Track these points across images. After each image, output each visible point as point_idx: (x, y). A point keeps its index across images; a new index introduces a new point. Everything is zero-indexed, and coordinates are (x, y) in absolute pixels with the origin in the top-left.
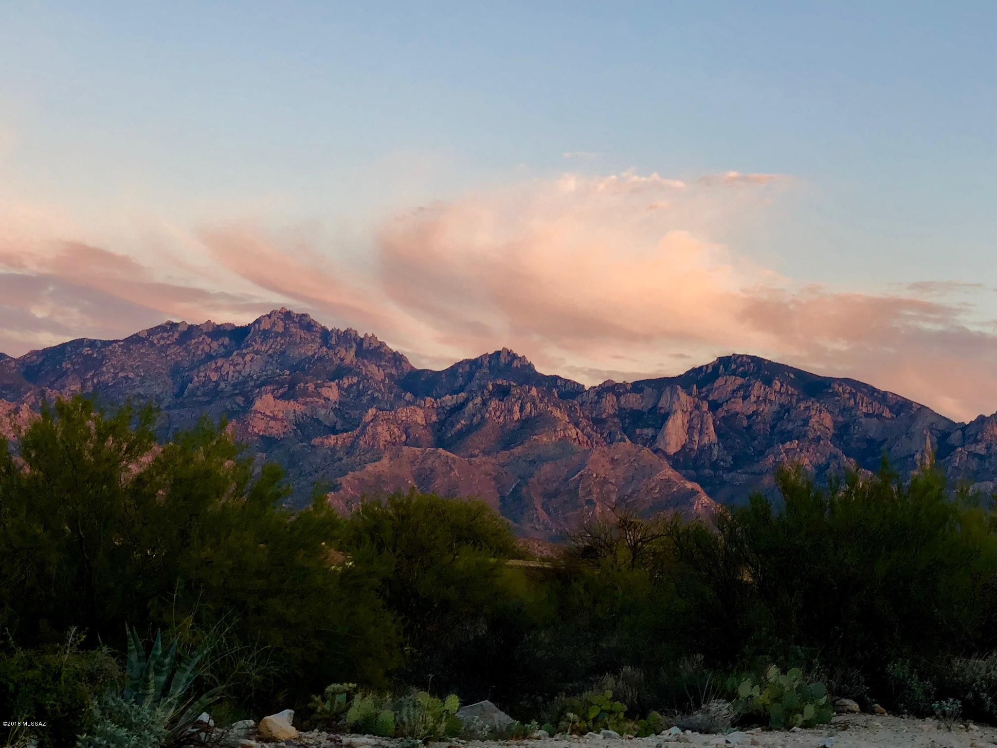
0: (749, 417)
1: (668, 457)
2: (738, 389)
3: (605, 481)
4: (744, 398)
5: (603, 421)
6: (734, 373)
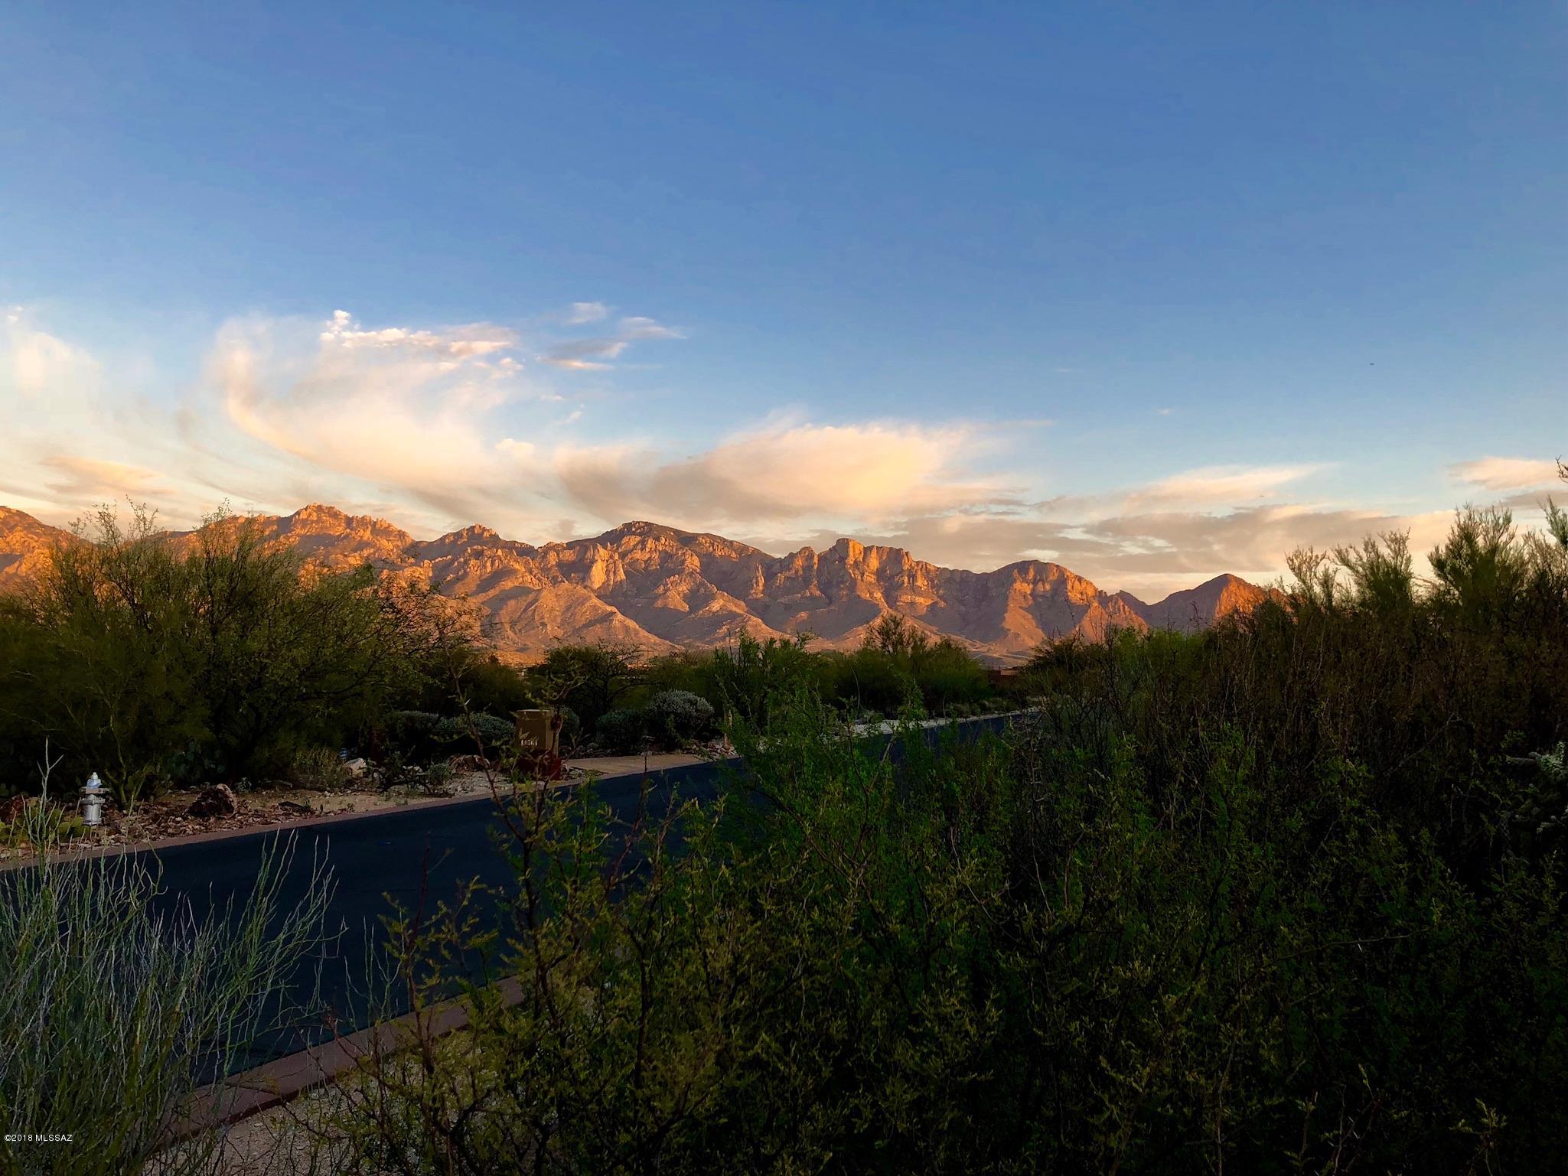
0: (646, 562)
1: (593, 591)
2: (637, 544)
3: (552, 609)
4: (642, 550)
5: (549, 569)
6: (634, 533)
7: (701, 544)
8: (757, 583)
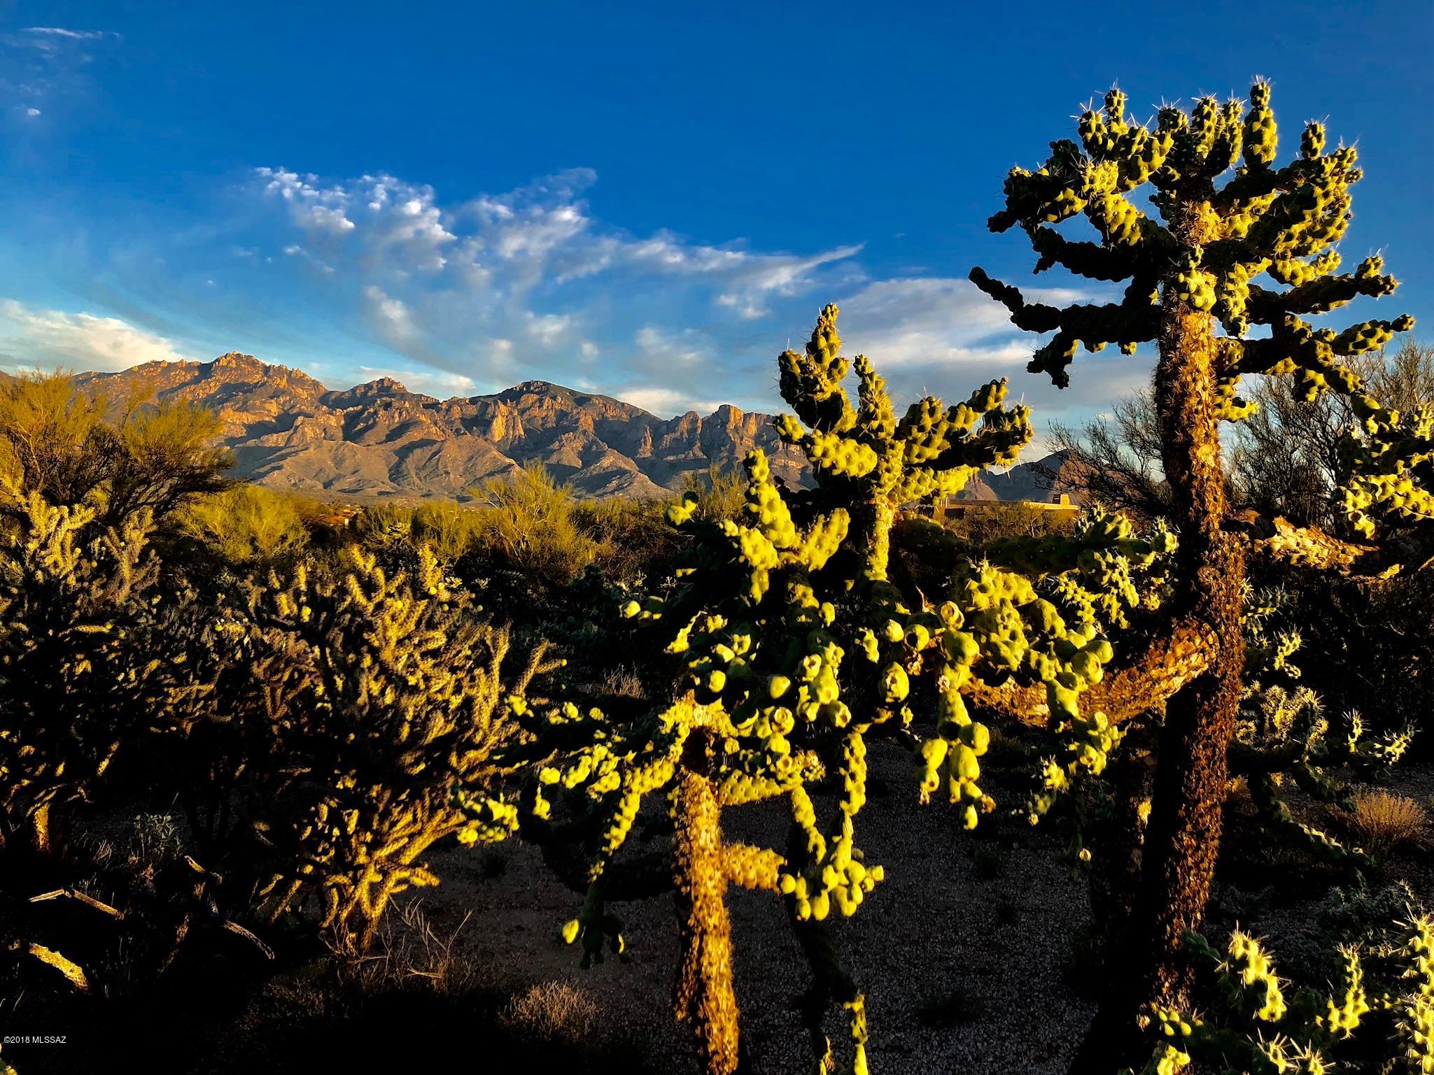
0: (543, 419)
1: (494, 444)
2: (535, 402)
3: (455, 459)
4: (539, 407)
5: (453, 422)
6: (532, 392)
7: (594, 404)
8: (645, 441)
